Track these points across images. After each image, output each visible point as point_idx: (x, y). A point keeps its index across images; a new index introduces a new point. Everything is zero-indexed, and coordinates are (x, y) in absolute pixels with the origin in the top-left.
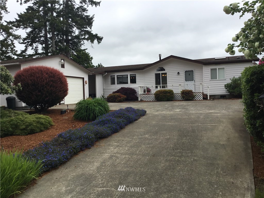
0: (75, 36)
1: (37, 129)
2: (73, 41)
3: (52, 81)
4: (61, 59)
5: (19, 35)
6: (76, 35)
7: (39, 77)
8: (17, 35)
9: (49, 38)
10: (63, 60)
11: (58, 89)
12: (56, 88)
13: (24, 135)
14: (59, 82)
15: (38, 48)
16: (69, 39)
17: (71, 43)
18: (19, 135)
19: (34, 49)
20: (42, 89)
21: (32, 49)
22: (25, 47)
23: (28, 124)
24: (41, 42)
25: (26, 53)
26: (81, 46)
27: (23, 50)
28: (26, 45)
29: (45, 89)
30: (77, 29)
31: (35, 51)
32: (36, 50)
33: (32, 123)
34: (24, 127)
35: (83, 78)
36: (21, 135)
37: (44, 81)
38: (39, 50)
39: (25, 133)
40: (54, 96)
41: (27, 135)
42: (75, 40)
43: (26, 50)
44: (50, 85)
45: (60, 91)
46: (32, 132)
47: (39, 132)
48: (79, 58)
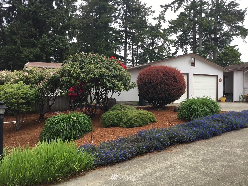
0: (223, 34)
1: (137, 124)
2: (221, 39)
3: (166, 79)
4: (192, 58)
5: (174, 40)
6: (225, 32)
7: (155, 75)
8: (172, 40)
9: (197, 38)
10: (193, 59)
11: (171, 87)
12: (170, 86)
13: (125, 128)
14: (173, 80)
15: (187, 50)
16: (218, 37)
17: (219, 41)
18: (121, 127)
19: (184, 51)
20: (157, 87)
21: (183, 50)
22: (176, 49)
23: (130, 118)
24: (190, 44)
25: (177, 54)
26: (230, 43)
27: (174, 52)
28: (176, 48)
29: (159, 87)
30: (227, 26)
31: (184, 52)
32: (186, 51)
33: (133, 118)
34: (126, 120)
35: (217, 76)
36: (123, 128)
37: (158, 80)
38: (188, 51)
39: (127, 126)
40: (168, 93)
41: (128, 128)
42: (224, 38)
43: (176, 52)
44: (164, 83)
45: (174, 89)
46: (132, 126)
47: (139, 127)
48: (226, 55)
